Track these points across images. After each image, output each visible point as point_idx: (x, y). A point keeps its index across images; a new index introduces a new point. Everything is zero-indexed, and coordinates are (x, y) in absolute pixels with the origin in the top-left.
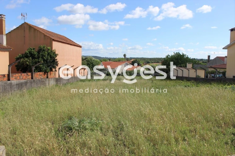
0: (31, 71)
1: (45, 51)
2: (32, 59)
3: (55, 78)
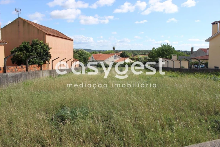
0: (25, 64)
1: (38, 45)
2: (26, 52)
3: (48, 70)
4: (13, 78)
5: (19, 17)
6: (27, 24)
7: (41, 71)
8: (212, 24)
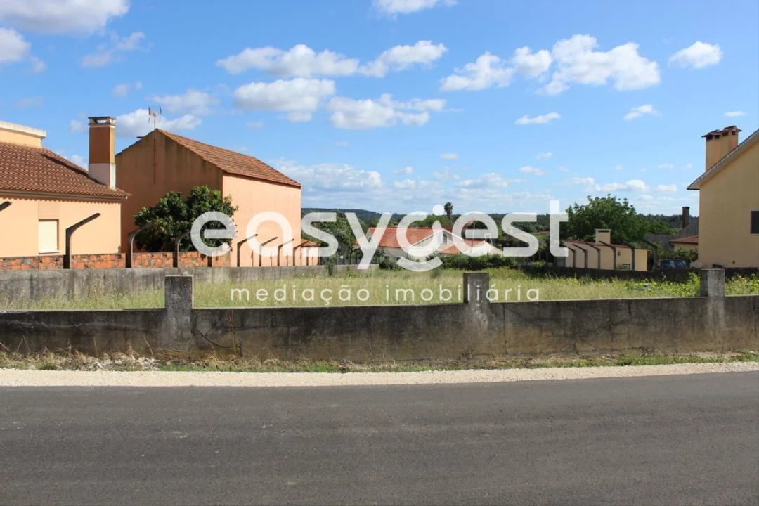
0: (172, 248)
1: (205, 201)
2: (174, 219)
3: (227, 268)
4: (145, 281)
5: (157, 129)
6: (174, 148)
7: (210, 270)
8: (705, 138)
